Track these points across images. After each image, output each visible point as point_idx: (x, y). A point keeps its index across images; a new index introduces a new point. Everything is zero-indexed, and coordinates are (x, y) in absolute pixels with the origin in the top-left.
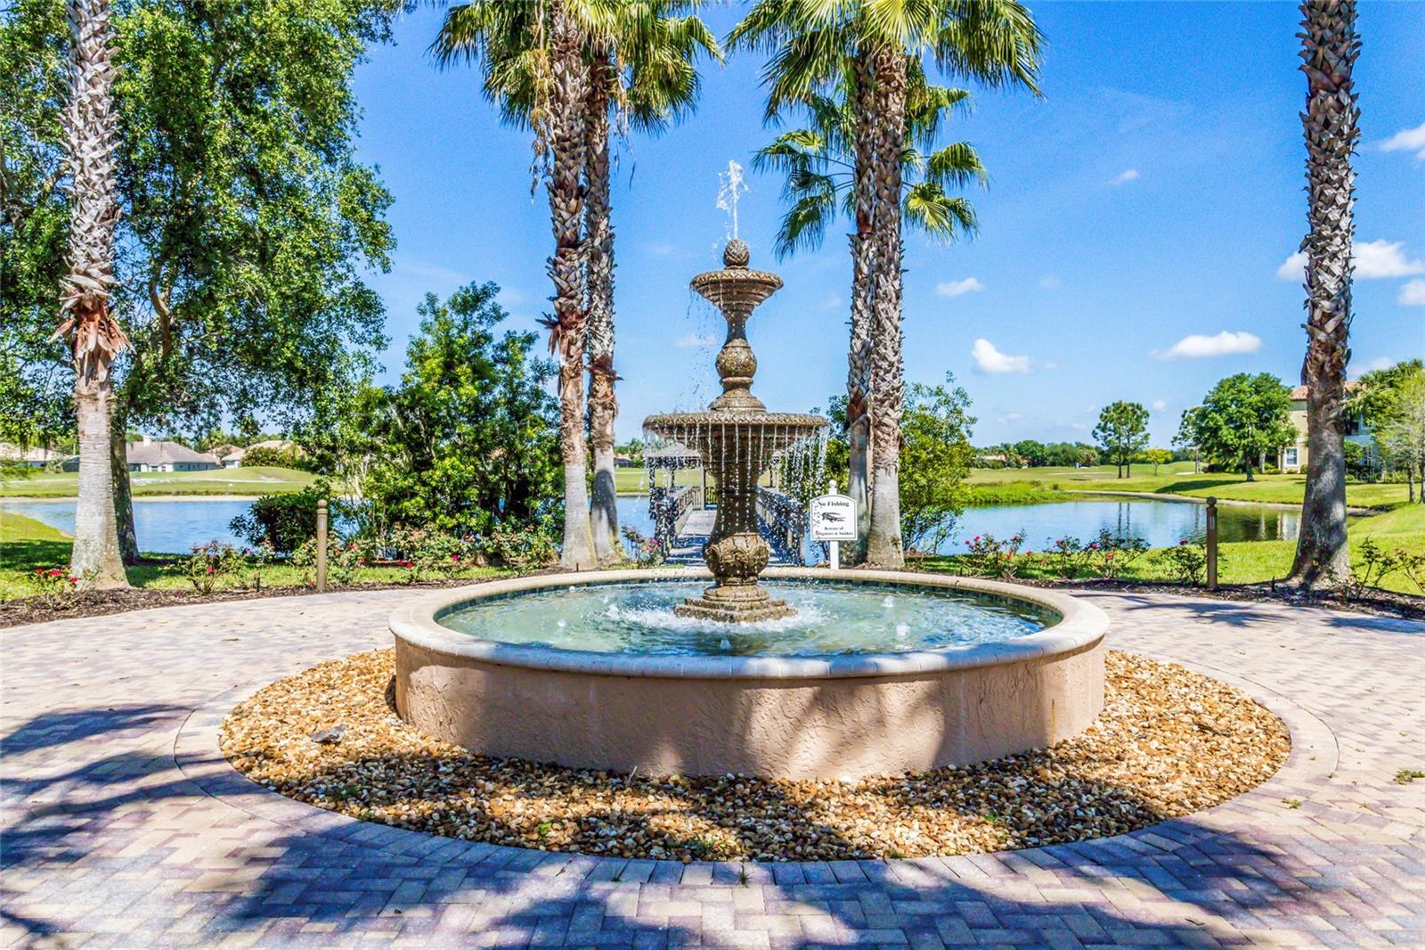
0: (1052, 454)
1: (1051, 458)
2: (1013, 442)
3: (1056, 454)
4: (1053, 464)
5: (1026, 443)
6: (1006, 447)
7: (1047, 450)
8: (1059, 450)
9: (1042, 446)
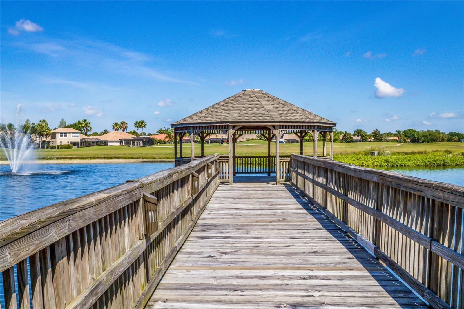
0: (423, 136)
1: (423, 139)
2: (402, 130)
3: (426, 136)
4: (423, 142)
5: (409, 130)
6: (399, 132)
7: (421, 134)
8: (427, 134)
9: (418, 132)
